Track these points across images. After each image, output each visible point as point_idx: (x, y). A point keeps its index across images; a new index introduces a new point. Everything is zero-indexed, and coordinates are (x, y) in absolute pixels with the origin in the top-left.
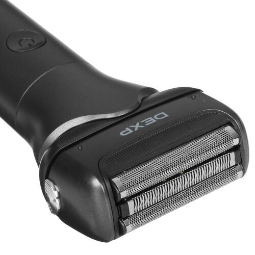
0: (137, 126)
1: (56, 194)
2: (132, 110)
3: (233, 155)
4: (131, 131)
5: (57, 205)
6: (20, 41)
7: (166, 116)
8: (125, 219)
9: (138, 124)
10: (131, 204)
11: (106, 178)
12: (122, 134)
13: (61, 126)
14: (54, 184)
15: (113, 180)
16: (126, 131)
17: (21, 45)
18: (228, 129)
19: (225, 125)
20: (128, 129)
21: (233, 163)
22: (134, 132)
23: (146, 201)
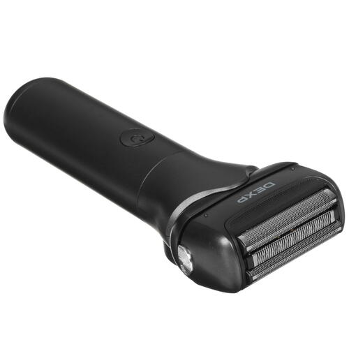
0: (251, 195)
1: (189, 257)
2: (243, 183)
3: (332, 213)
4: (247, 199)
5: (190, 266)
6: (131, 138)
7: (274, 184)
8: (250, 270)
9: (251, 193)
10: (255, 257)
11: (233, 236)
12: (239, 201)
13: (184, 202)
14: (187, 248)
15: (239, 237)
16: (242, 199)
17: (133, 142)
18: (327, 191)
19: (324, 189)
20: (243, 198)
21: (333, 220)
22: (249, 199)
23: (267, 254)
